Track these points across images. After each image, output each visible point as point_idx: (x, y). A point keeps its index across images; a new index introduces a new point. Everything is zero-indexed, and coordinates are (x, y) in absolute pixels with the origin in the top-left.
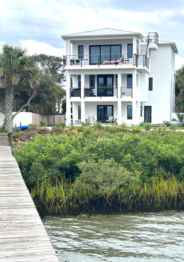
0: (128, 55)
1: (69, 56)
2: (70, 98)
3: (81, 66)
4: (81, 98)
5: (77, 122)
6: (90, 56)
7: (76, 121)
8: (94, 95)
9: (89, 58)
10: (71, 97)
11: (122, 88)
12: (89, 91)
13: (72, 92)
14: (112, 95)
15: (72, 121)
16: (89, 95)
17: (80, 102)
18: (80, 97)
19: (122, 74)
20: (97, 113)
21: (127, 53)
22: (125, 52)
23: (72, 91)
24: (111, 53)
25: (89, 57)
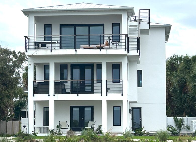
0: (113, 37)
1: (33, 37)
2: (34, 96)
3: (51, 51)
4: (49, 96)
5: (42, 130)
6: (61, 37)
7: (40, 128)
8: (67, 91)
9: (59, 40)
10: (34, 94)
11: (107, 81)
12: (60, 86)
13: (37, 88)
14: (92, 92)
15: (35, 128)
16: (61, 91)
17: (48, 102)
18: (48, 94)
19: (107, 63)
20: (70, 117)
21: (112, 34)
22: (109, 32)
23: (37, 86)
24: (89, 34)
25: (59, 38)
